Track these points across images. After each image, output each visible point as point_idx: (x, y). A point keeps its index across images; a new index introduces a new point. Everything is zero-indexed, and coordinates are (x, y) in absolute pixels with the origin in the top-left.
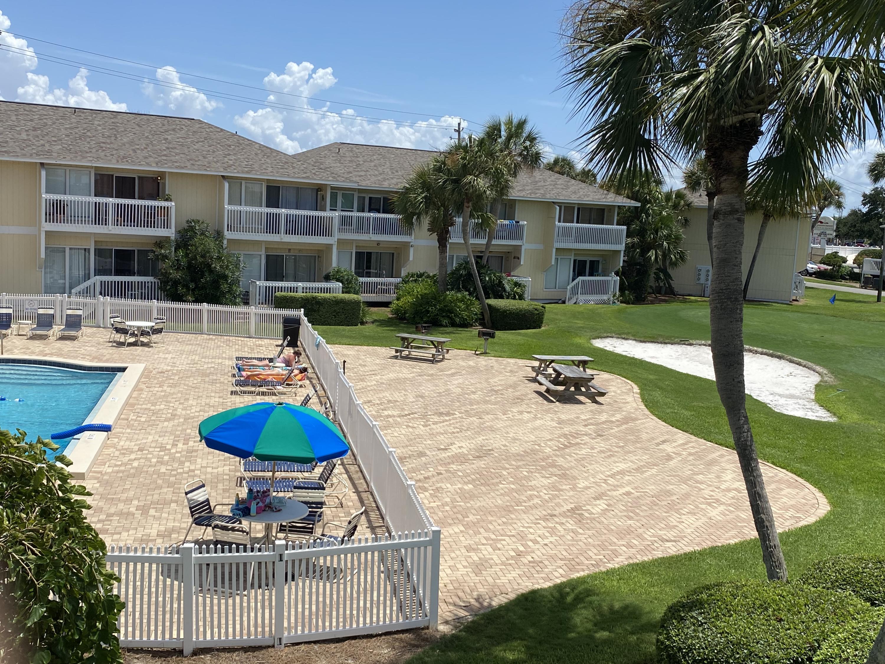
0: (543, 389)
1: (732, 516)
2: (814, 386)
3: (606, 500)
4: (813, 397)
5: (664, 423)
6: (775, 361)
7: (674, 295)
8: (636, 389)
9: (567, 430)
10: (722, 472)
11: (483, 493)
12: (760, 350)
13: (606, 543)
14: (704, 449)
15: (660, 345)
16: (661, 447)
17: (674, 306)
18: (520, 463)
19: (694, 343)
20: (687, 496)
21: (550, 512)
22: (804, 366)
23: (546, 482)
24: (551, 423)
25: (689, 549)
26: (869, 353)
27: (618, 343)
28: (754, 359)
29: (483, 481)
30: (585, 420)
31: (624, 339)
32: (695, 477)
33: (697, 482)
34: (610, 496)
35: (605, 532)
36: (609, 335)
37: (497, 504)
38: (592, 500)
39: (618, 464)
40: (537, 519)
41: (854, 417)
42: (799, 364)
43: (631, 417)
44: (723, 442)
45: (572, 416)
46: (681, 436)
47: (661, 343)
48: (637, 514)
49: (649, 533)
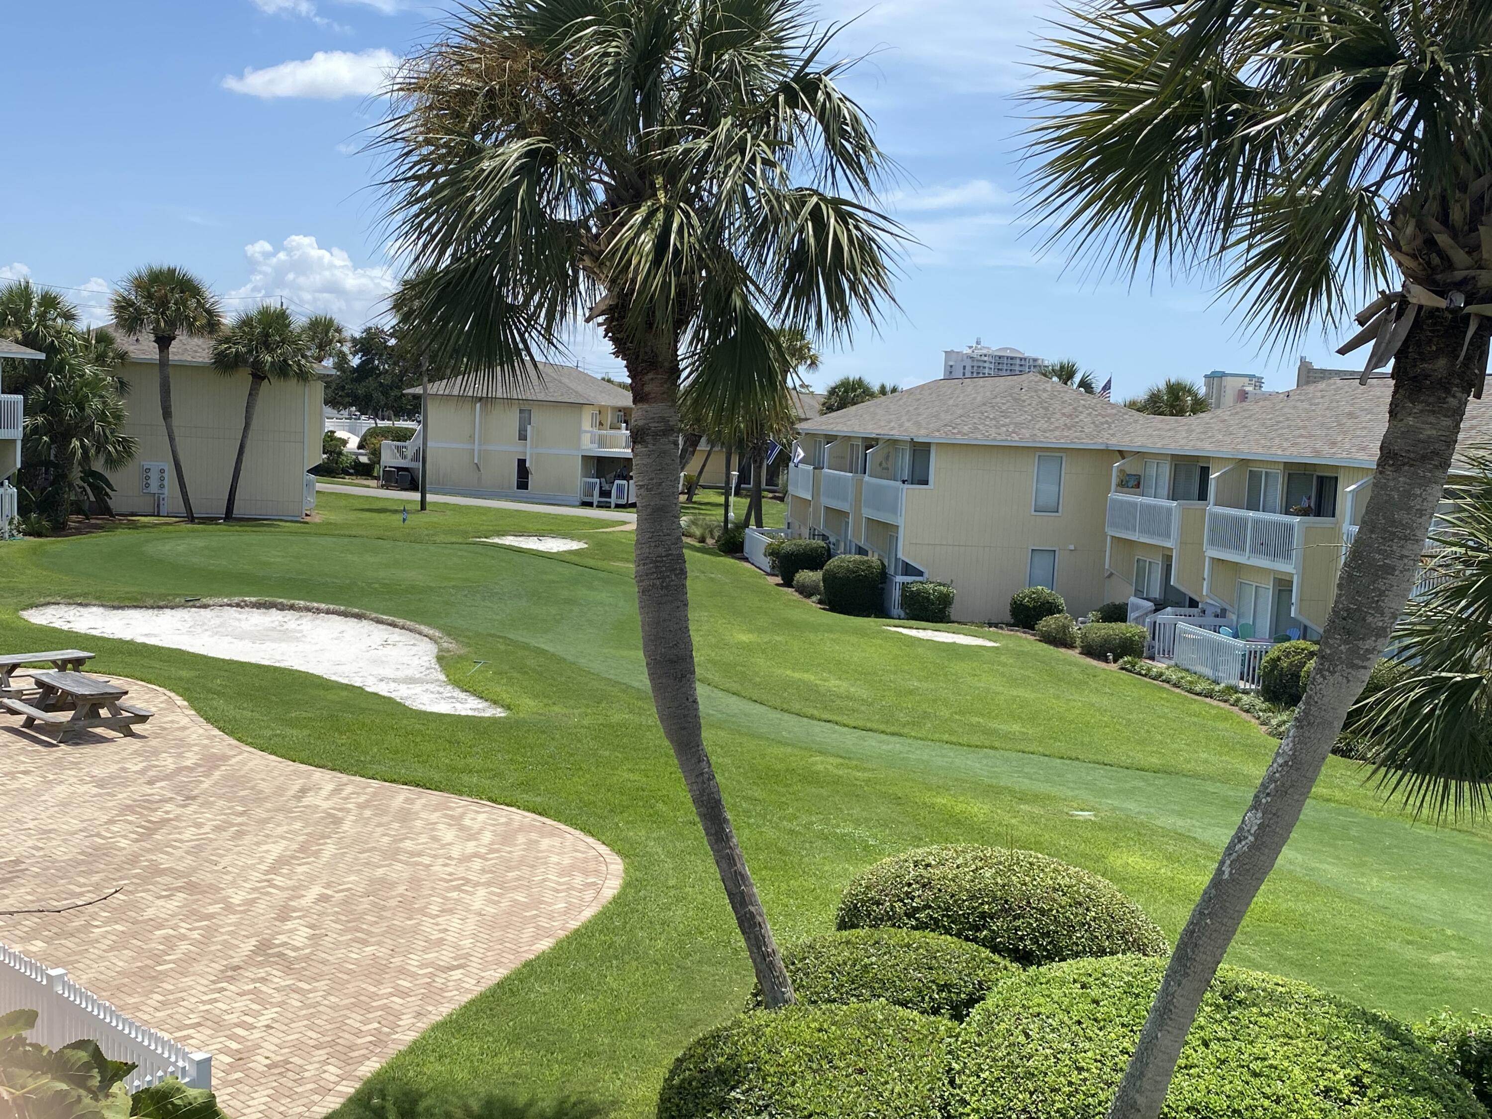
0: (18, 721)
1: (505, 904)
2: (434, 661)
3: (299, 918)
4: (443, 677)
5: (273, 757)
6: (352, 622)
7: (112, 515)
8: (180, 701)
9: (123, 796)
10: (433, 830)
11: (75, 953)
12: (323, 606)
13: (362, 998)
14: (375, 794)
15: (150, 611)
16: (306, 801)
17: (121, 537)
18: (96, 878)
19: (211, 603)
20: (415, 882)
21: (225, 963)
22: (403, 628)
23: (172, 905)
24: (83, 789)
25: (495, 975)
26: (466, 596)
27: (72, 613)
28: (318, 622)
29: (55, 930)
30: (143, 772)
31: (80, 605)
32: (401, 845)
33: (412, 854)
34: (300, 910)
35: (345, 977)
36: (48, 599)
37: (118, 969)
38: (277, 923)
39: (265, 847)
40: (214, 982)
41: (528, 706)
42: (393, 625)
43: (214, 754)
44: (395, 777)
45: (113, 768)
46: (325, 779)
47: (152, 607)
48: (369, 933)
49: (414, 961)
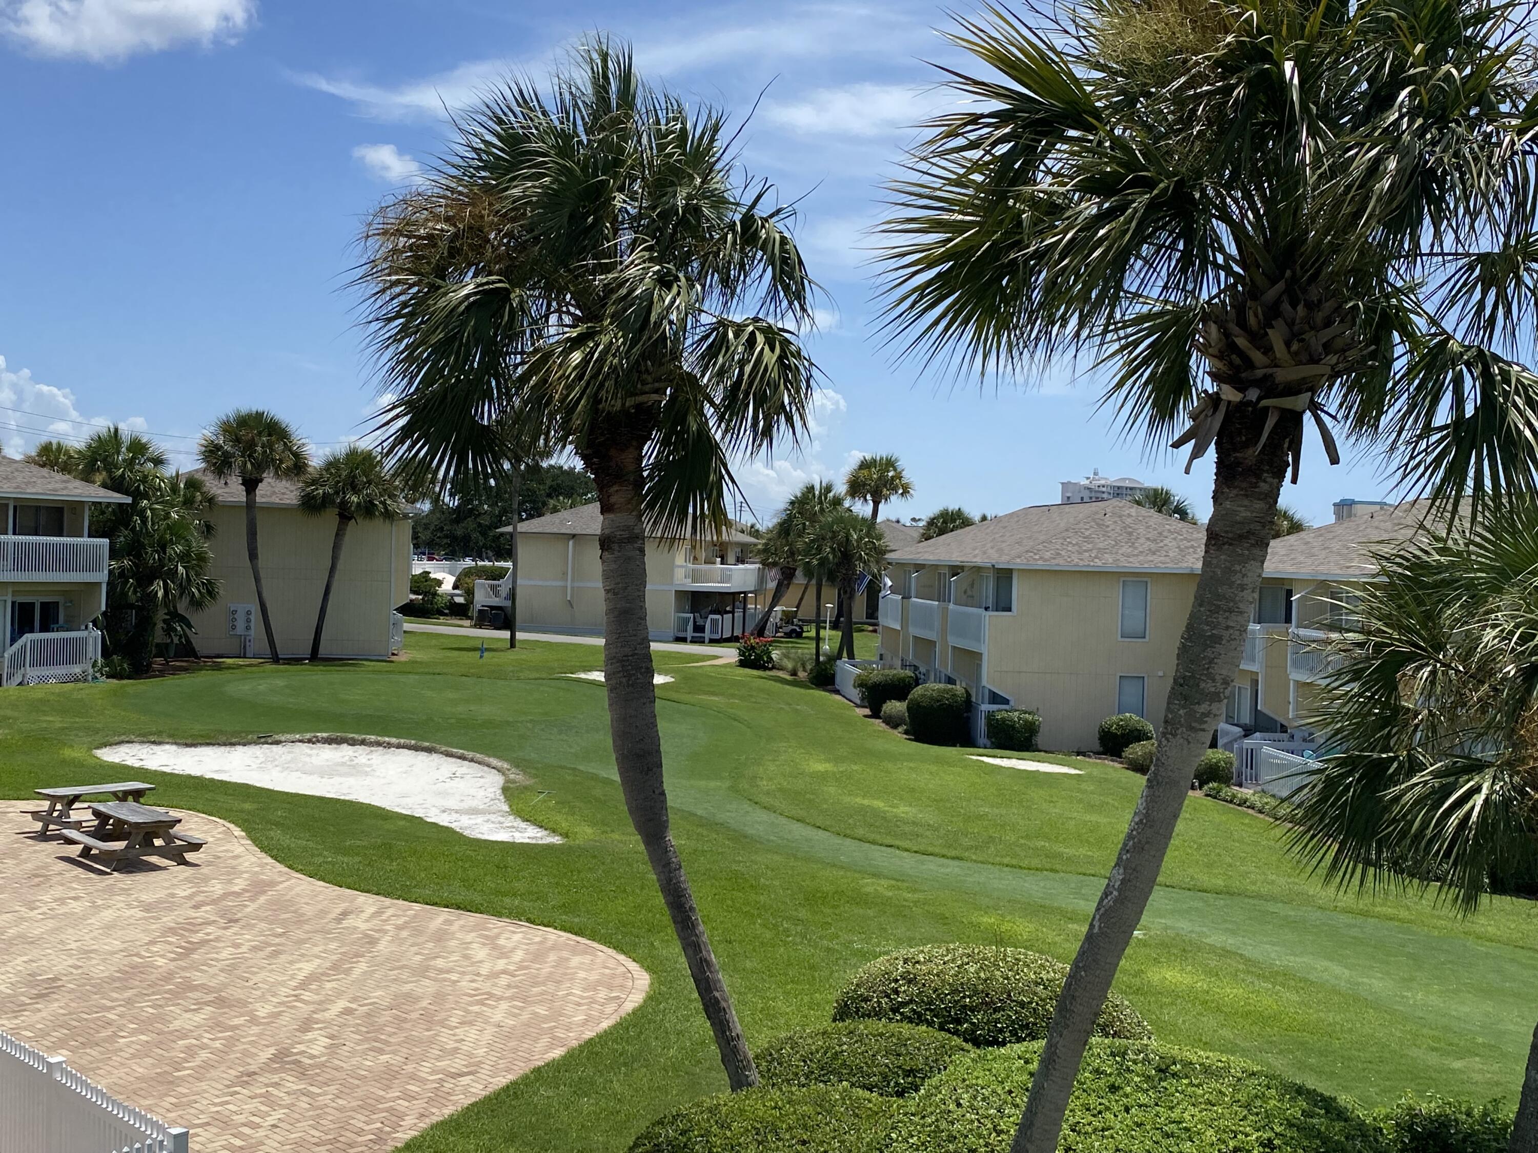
0: (74, 851)
1: (525, 1016)
2: (500, 791)
3: (320, 1029)
4: (506, 808)
5: (321, 883)
6: (422, 756)
7: (197, 657)
8: (237, 832)
9: (168, 920)
10: (467, 949)
11: (99, 1061)
12: (394, 740)
13: (369, 1101)
14: (415, 916)
15: (223, 749)
16: (345, 923)
17: (204, 677)
18: (129, 994)
19: (283, 739)
20: (439, 997)
21: (241, 1069)
22: (472, 760)
23: (199, 1018)
24: (132, 912)
25: (502, 1081)
26: (543, 730)
27: (145, 751)
28: (387, 756)
29: (81, 1039)
30: (189, 898)
31: (154, 743)
32: (432, 963)
33: (441, 971)
34: (323, 1022)
35: (357, 1082)
36: (123, 738)
37: (138, 1075)
38: (298, 1034)
39: (298, 966)
40: (228, 1087)
41: (586, 833)
42: (462, 758)
43: (263, 880)
44: (438, 900)
45: (162, 894)
46: (368, 903)
47: (225, 745)
48: (387, 1043)
49: (425, 1069)
